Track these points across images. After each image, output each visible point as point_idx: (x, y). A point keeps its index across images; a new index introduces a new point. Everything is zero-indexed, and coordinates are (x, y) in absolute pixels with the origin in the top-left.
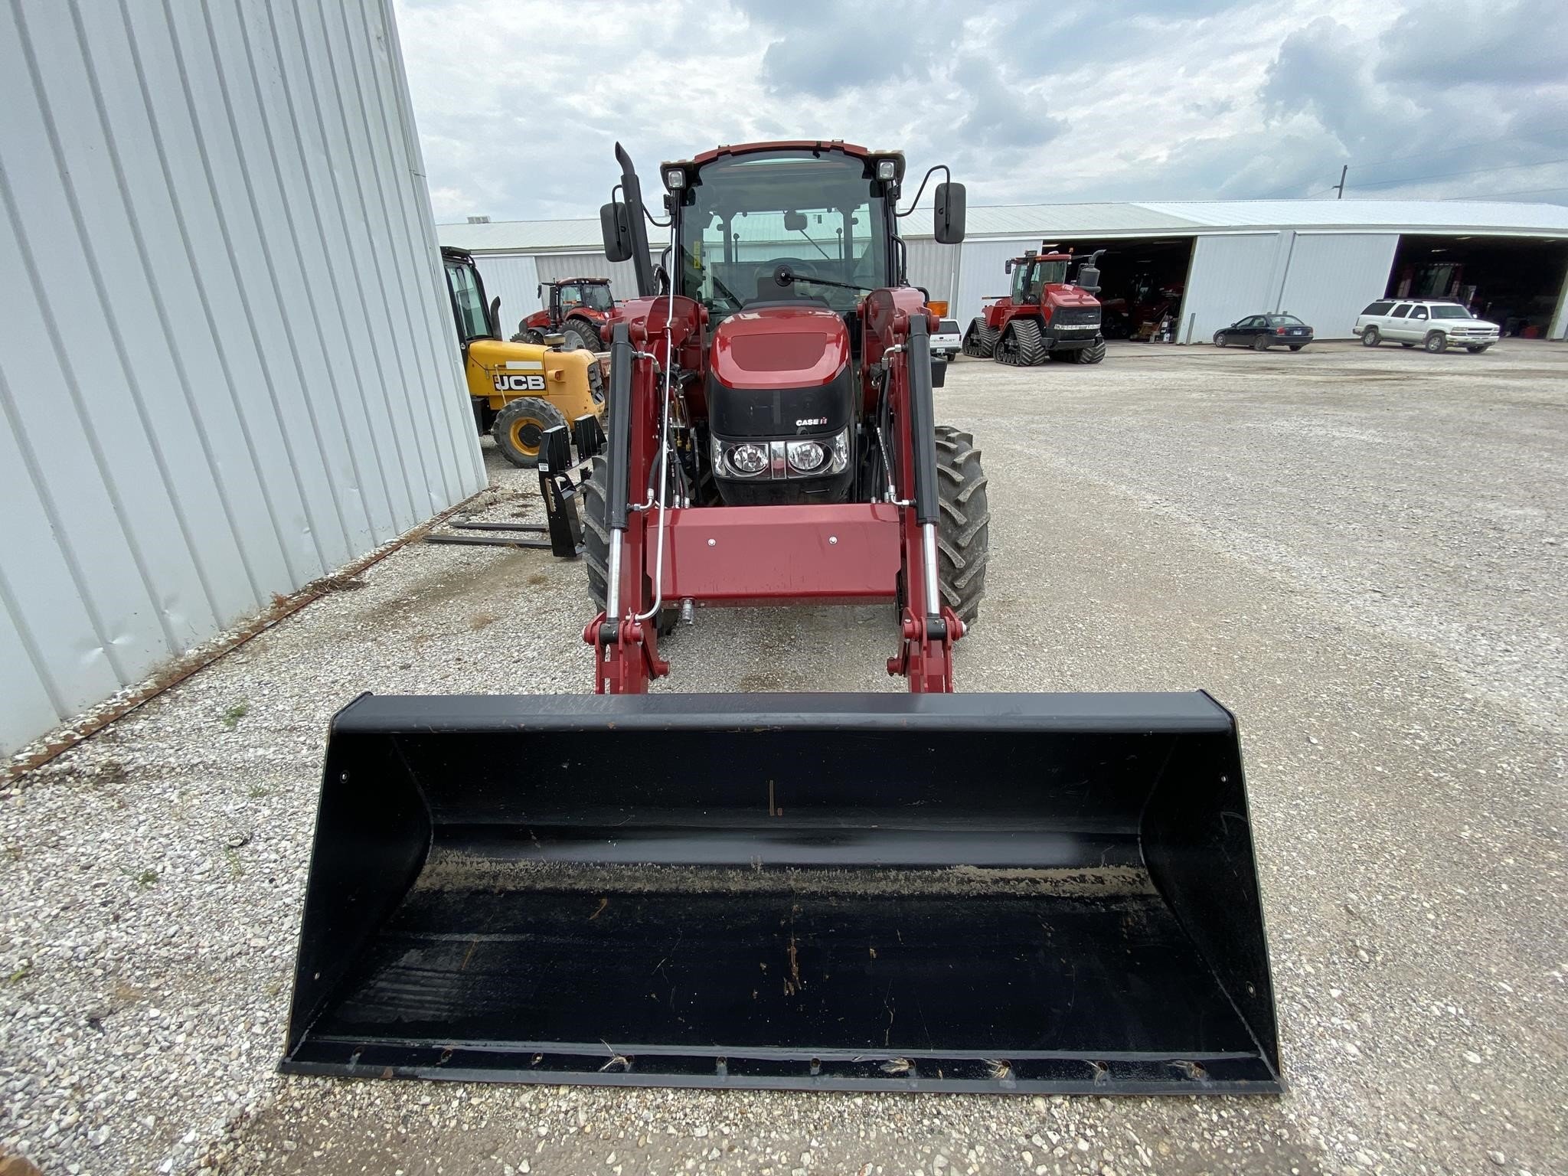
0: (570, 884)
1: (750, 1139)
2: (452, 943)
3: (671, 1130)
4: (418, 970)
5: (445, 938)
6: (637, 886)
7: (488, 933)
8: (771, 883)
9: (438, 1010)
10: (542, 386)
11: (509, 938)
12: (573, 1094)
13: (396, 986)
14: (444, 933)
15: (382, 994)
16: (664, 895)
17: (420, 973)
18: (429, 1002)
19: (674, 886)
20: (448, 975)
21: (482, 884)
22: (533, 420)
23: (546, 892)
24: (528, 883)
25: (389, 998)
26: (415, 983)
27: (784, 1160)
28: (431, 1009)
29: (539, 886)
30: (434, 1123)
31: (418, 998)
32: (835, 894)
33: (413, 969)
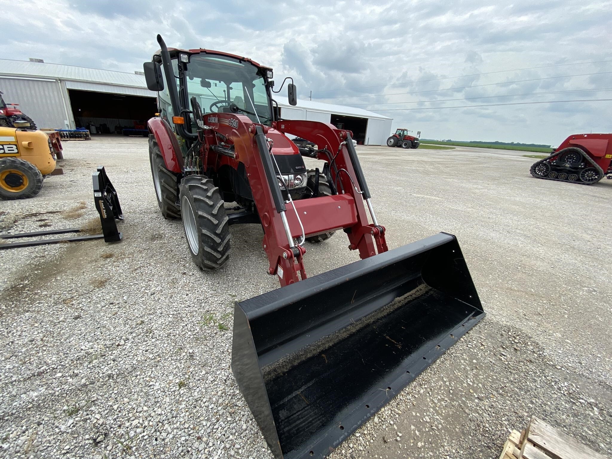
0: (305, 357)
1: (431, 385)
2: (291, 399)
3: (416, 396)
4: (292, 415)
5: (286, 400)
6: (327, 346)
7: (300, 388)
8: (361, 325)
9: (319, 420)
10: (16, 151)
11: (310, 384)
12: (386, 408)
13: (294, 425)
14: (283, 398)
15: (292, 431)
16: (338, 343)
17: (295, 416)
18: (313, 420)
19: (337, 339)
20: (306, 409)
21: (273, 375)
22: (14, 171)
23: (300, 364)
24: (290, 365)
25: (296, 430)
26: (299, 419)
27: (442, 383)
28: (316, 421)
29: (296, 363)
30: (362, 449)
31: (306, 422)
32: (378, 319)
33: (290, 417)
